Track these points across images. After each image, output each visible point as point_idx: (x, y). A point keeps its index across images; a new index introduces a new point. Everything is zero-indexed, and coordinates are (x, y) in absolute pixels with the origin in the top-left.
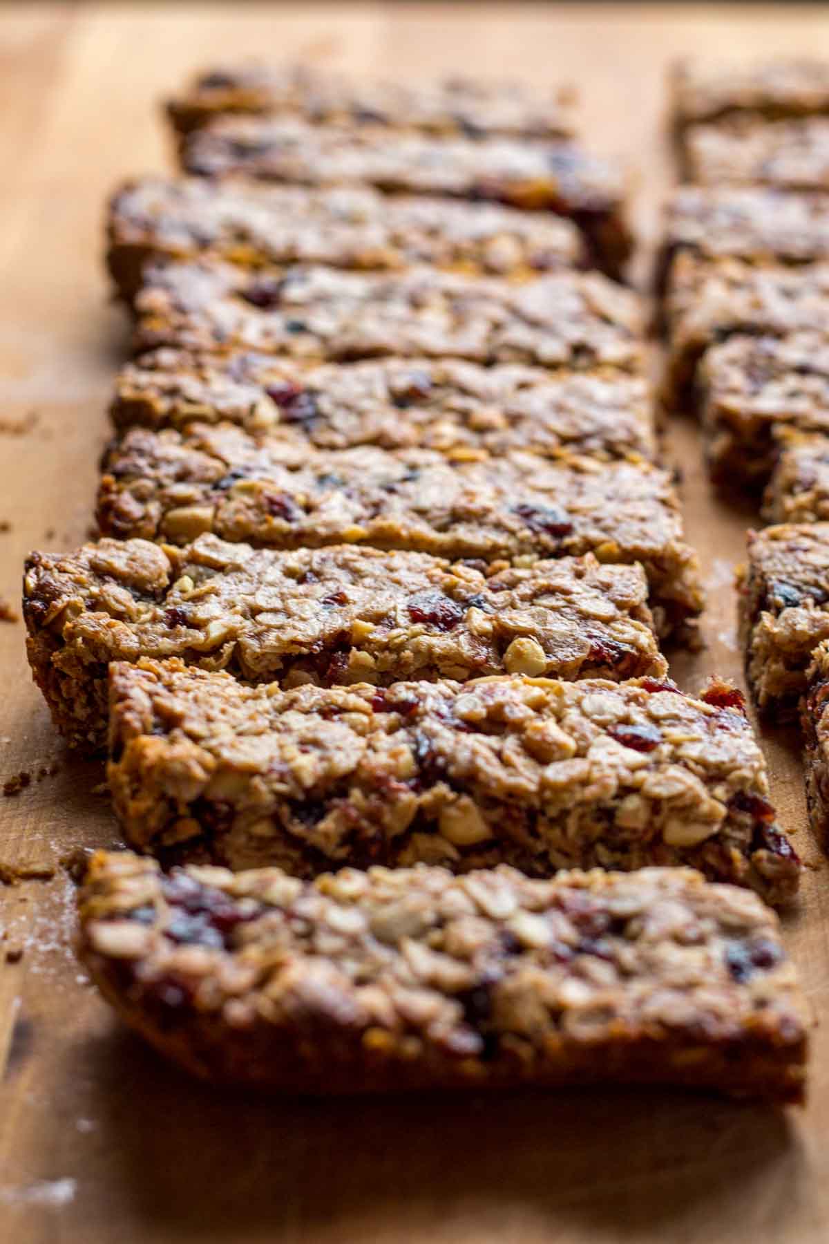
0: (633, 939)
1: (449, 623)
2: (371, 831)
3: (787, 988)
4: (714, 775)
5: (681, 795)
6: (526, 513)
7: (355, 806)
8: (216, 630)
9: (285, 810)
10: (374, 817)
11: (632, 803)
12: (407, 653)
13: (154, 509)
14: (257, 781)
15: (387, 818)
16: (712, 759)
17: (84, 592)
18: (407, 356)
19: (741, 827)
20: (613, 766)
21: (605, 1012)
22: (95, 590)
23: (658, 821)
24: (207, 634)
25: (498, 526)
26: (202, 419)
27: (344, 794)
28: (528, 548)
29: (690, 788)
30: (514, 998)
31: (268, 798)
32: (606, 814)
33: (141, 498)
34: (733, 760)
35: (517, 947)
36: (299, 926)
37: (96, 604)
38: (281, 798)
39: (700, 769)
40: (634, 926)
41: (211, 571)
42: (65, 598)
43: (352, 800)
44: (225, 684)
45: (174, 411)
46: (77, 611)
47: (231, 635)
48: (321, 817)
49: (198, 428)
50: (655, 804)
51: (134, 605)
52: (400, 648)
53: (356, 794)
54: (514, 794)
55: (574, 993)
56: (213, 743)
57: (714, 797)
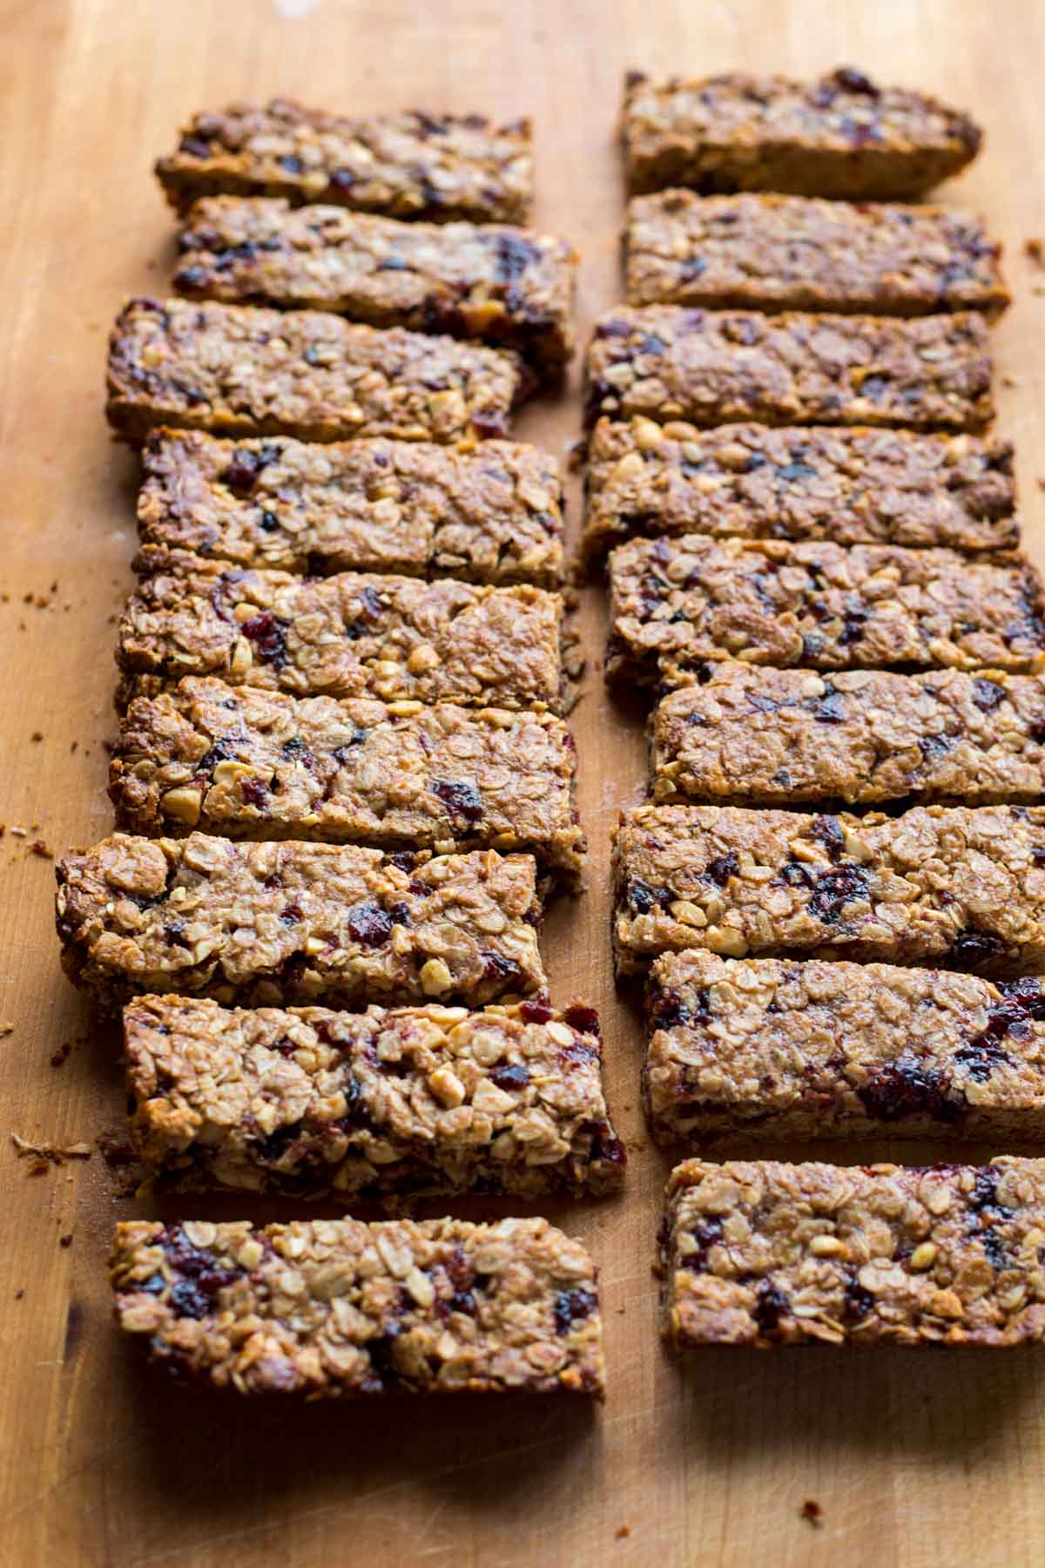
0: (492, 1296)
1: (378, 939)
2: (315, 1162)
3: (592, 1340)
4: (563, 1116)
5: (537, 1140)
6: (445, 792)
7: (304, 1145)
8: (203, 951)
9: (254, 1151)
10: (317, 1152)
11: (504, 1141)
12: (346, 974)
13: (153, 789)
14: (233, 1132)
15: (327, 1154)
16: (563, 1103)
17: (102, 912)
18: (361, 569)
19: (584, 1145)
20: (491, 1114)
21: (468, 1366)
22: (110, 908)
23: (521, 1155)
24: (195, 955)
25: (424, 811)
26: (192, 671)
27: (297, 1135)
28: (447, 832)
29: (546, 1133)
30: (408, 1351)
31: (242, 1146)
32: (485, 1149)
33: (144, 778)
34: (579, 1104)
35: (408, 1302)
36: (261, 1290)
37: (111, 923)
38: (250, 1143)
39: (554, 1112)
40: (493, 1284)
41: (198, 877)
42: (88, 923)
43: (302, 1140)
44: (209, 1015)
45: (168, 659)
46: (99, 933)
47: (214, 956)
48: (279, 1155)
49: (190, 683)
50: (520, 1145)
51: (142, 918)
52: (342, 968)
53: (305, 1134)
54: (417, 1138)
55: (448, 1348)
56: (200, 1100)
57: (562, 1138)
